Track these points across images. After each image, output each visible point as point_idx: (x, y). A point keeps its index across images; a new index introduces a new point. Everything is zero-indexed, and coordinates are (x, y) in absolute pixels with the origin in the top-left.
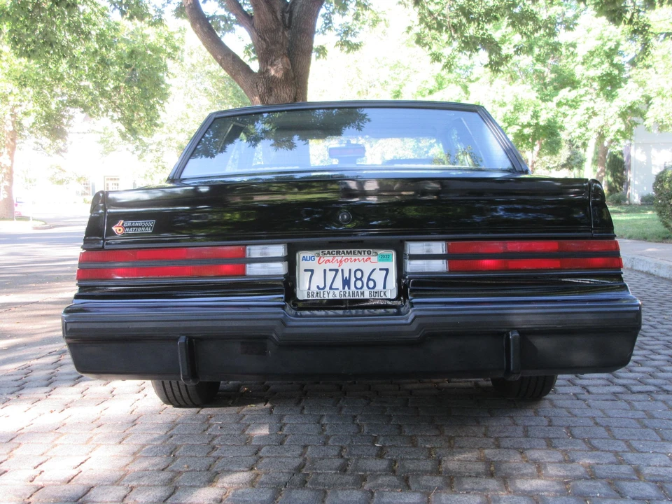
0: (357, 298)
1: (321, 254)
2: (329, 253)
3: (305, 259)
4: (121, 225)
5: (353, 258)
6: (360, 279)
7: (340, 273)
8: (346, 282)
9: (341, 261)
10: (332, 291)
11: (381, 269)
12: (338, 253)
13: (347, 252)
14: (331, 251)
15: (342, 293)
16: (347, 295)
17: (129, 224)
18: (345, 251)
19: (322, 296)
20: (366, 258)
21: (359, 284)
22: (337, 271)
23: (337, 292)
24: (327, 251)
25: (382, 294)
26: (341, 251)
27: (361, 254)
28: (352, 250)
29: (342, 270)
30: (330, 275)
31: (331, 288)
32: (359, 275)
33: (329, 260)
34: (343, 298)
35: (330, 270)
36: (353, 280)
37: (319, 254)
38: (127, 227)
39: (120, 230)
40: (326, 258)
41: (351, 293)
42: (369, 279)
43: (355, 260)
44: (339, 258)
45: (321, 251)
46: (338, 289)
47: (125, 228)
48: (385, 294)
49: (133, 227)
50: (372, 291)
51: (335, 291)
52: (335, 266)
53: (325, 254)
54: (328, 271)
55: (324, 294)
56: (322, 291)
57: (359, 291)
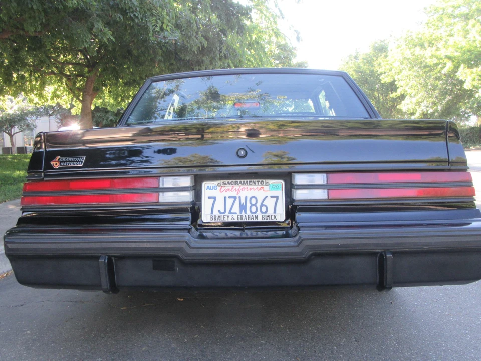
0: (252, 220)
1: (222, 184)
2: (229, 183)
3: (209, 188)
4: (57, 160)
5: (249, 187)
6: (255, 205)
7: (238, 200)
8: (243, 207)
9: (239, 190)
10: (231, 215)
11: (272, 197)
12: (236, 183)
13: (244, 182)
14: (230, 181)
15: (239, 217)
16: (243, 218)
17: (64, 160)
18: (242, 181)
19: (223, 219)
20: (259, 187)
21: (253, 209)
22: (235, 198)
23: (235, 216)
24: (227, 181)
25: (273, 217)
26: (239, 181)
27: (255, 184)
28: (248, 181)
29: (240, 197)
30: (230, 202)
31: (230, 212)
32: (253, 201)
33: (229, 189)
34: (240, 220)
35: (230, 197)
36: (248, 205)
37: (221, 184)
38: (62, 162)
39: (56, 164)
40: (227, 187)
41: (247, 216)
42: (262, 205)
43: (251, 189)
44: (237, 187)
45: (222, 181)
46: (236, 213)
47: (61, 162)
48: (275, 217)
49: (67, 162)
50: (265, 214)
51: (234, 215)
52: (234, 194)
53: (225, 184)
54: (227, 198)
55: (224, 217)
56: (223, 215)
57: (254, 215)
